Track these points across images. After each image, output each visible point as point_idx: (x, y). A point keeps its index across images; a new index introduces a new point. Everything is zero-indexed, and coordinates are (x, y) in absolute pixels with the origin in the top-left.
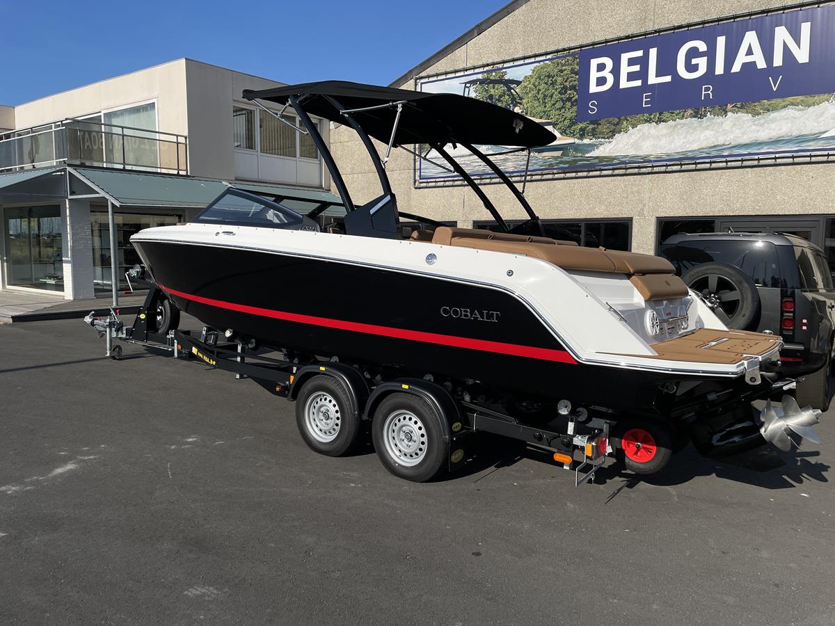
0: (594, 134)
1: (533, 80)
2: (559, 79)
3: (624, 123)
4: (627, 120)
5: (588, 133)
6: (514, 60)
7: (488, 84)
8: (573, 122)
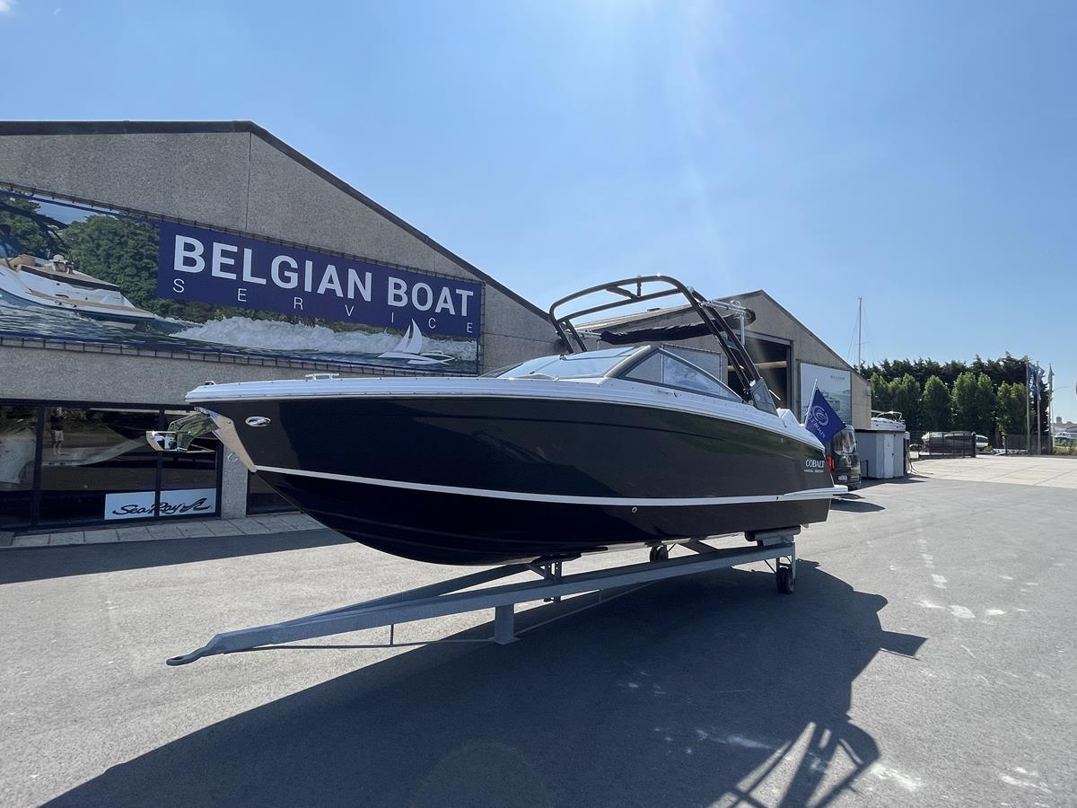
0: (180, 314)
3: (218, 310)
4: (221, 309)
5: (173, 312)
8: (152, 295)
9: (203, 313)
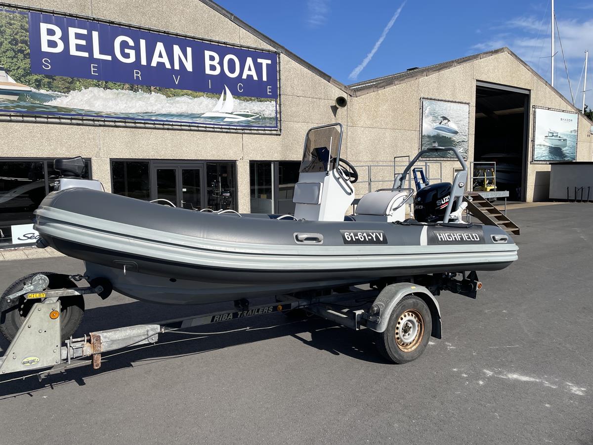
2: (8, 31)
3: (78, 83)
4: (80, 81)
5: (44, 85)
8: (27, 73)
9: (67, 85)
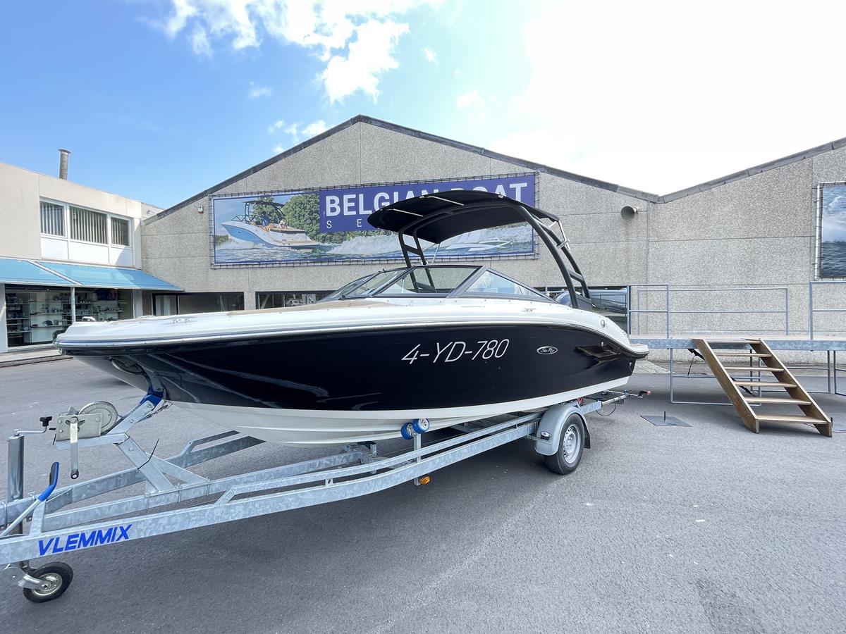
0: (330, 240)
1: (291, 205)
2: (308, 206)
3: (348, 235)
5: (327, 239)
6: (278, 191)
7: (262, 204)
8: (318, 233)
9: (341, 237)
